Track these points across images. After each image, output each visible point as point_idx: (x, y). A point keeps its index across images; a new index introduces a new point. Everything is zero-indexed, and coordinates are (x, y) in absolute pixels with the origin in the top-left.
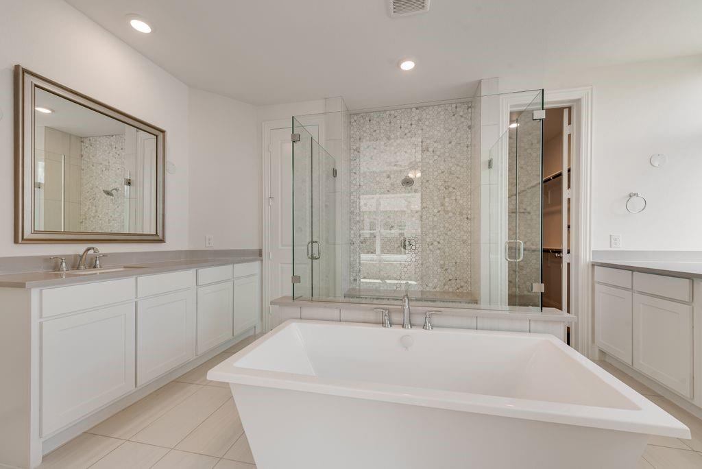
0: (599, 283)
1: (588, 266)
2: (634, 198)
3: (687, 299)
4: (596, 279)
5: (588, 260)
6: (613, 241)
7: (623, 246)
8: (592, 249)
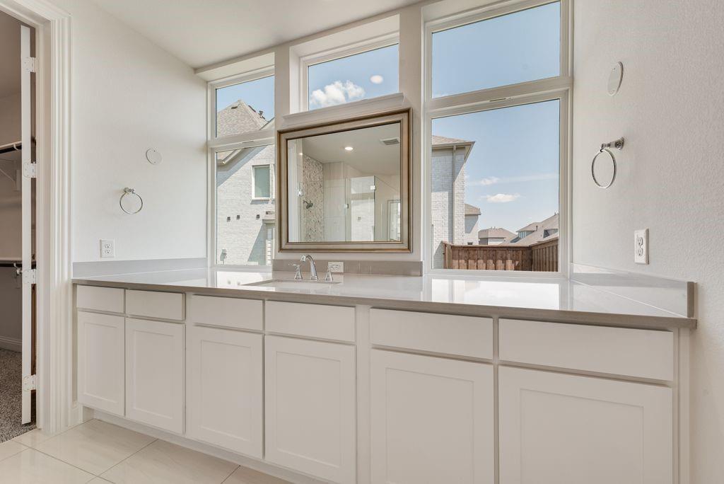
0: (85, 310)
1: (67, 286)
2: (129, 196)
3: (179, 317)
4: (78, 305)
5: (66, 278)
6: (104, 249)
7: (117, 255)
8: (73, 260)
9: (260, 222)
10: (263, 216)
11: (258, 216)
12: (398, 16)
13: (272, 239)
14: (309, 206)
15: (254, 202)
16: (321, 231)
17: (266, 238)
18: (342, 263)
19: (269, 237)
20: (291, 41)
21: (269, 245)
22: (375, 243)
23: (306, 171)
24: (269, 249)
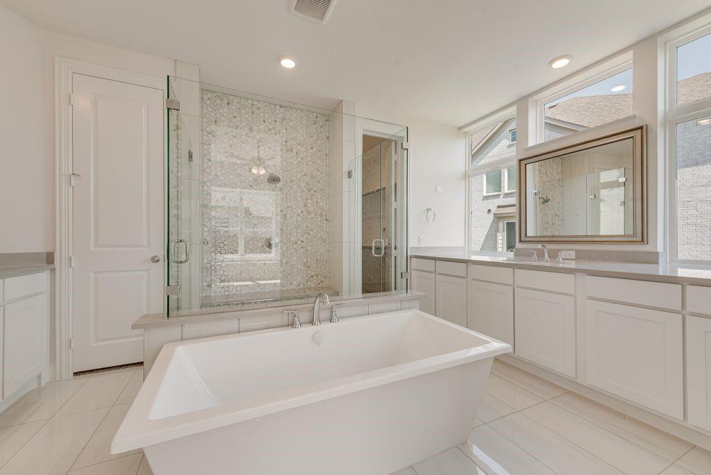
0: (416, 270)
2: (430, 212)
3: (465, 275)
6: (420, 240)
9: (491, 216)
10: (494, 210)
11: (489, 211)
12: (632, 51)
13: (504, 231)
14: (546, 201)
15: (486, 198)
16: (560, 223)
17: (497, 231)
18: (574, 252)
19: (501, 229)
20: (529, 95)
21: (500, 238)
22: (624, 236)
23: (542, 169)
24: (500, 242)
